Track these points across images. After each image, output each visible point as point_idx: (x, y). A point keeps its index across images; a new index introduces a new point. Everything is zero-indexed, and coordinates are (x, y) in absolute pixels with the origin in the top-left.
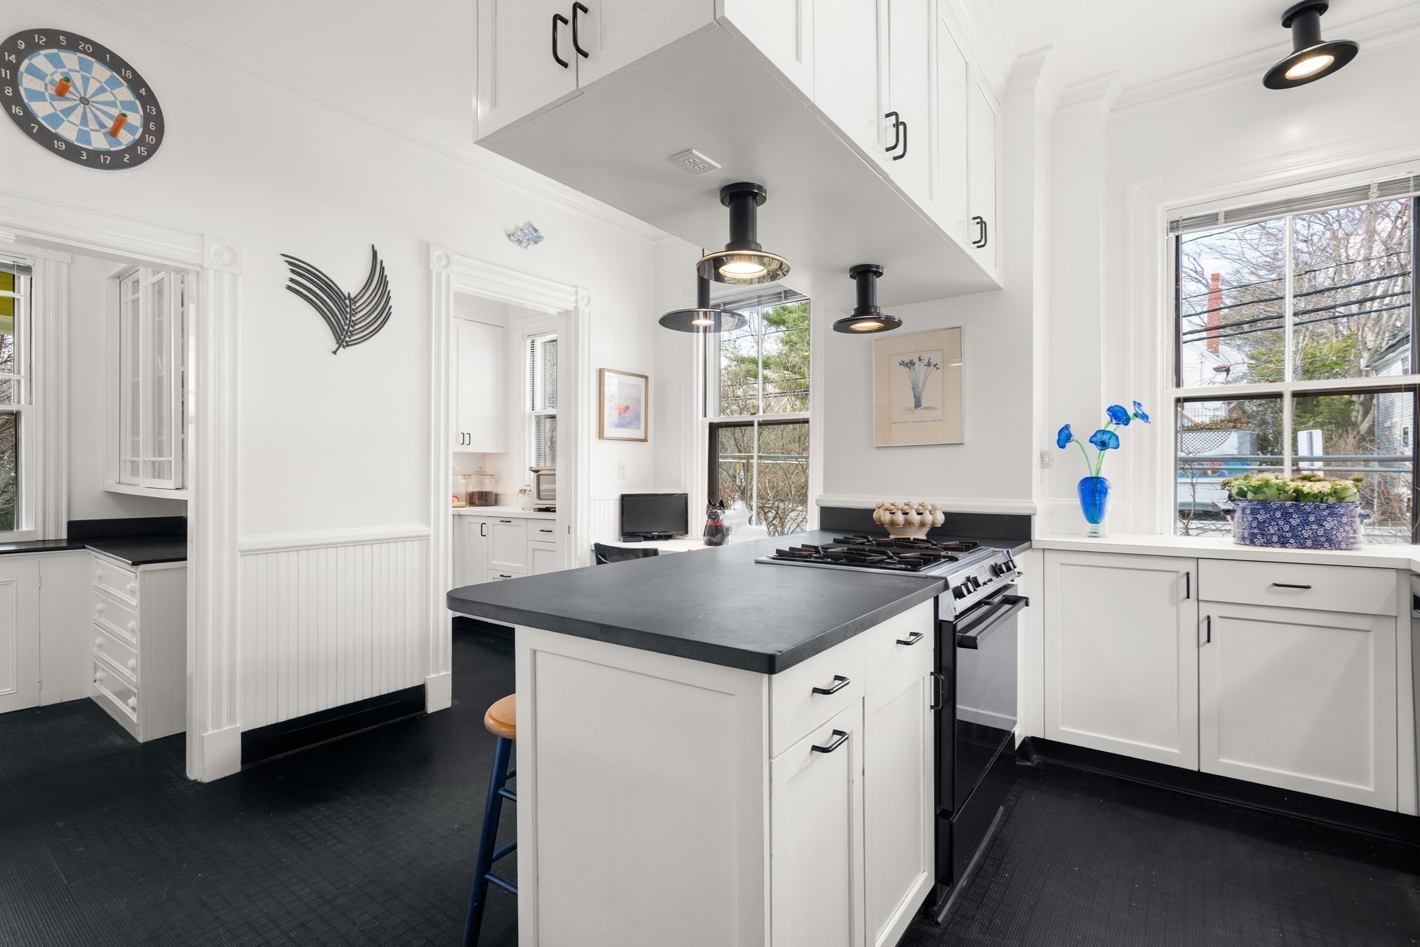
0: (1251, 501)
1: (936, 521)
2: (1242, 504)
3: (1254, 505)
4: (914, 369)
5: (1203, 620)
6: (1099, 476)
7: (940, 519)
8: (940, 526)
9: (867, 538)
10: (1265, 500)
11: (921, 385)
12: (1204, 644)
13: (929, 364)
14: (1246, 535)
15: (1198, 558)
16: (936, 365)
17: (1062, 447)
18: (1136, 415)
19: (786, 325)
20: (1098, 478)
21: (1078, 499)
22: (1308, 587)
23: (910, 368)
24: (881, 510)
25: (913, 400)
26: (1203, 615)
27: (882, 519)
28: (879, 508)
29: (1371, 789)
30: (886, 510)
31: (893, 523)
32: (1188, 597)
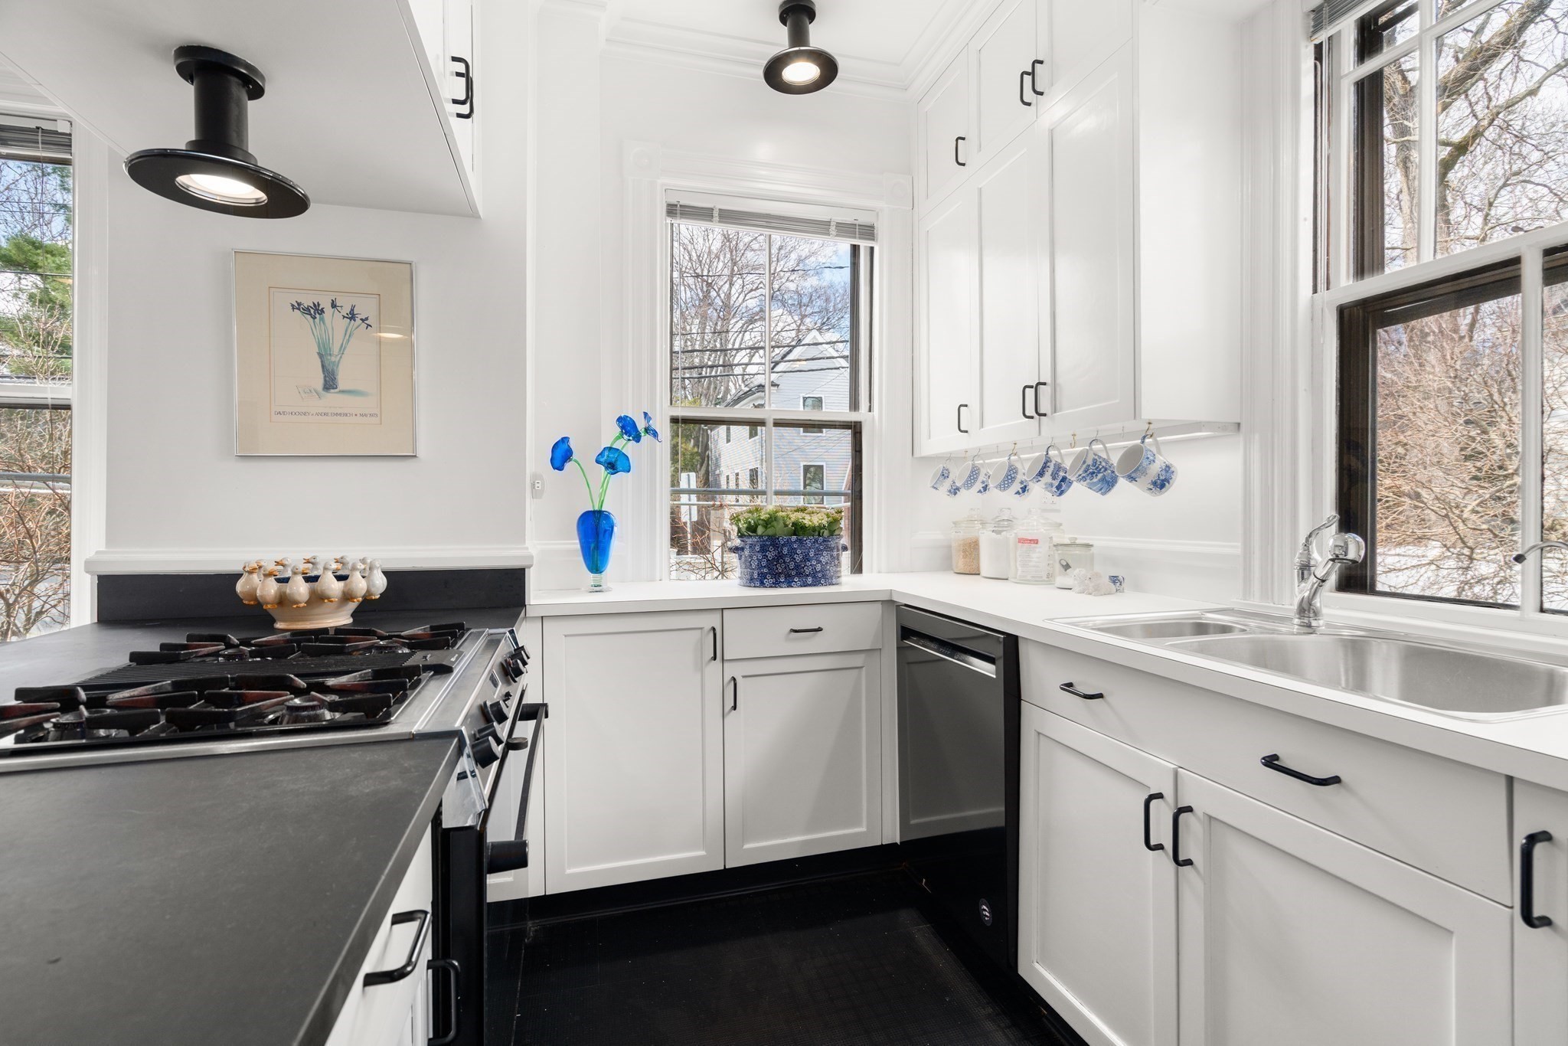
0: (761, 537)
1: (373, 590)
2: (749, 541)
3: (764, 541)
4: (322, 320)
5: (730, 682)
6: (603, 509)
7: (380, 583)
8: (378, 597)
9: (223, 639)
10: (774, 535)
11: (336, 350)
12: (730, 711)
13: (352, 316)
14: (756, 575)
15: (722, 609)
16: (367, 319)
17: (560, 468)
18: (647, 430)
19: (40, 271)
20: (600, 512)
21: (578, 541)
22: (819, 629)
23: (315, 318)
24: (255, 576)
25: (322, 376)
26: (727, 678)
27: (258, 593)
28: (251, 572)
29: (863, 829)
30: (270, 574)
31: (283, 601)
32: (715, 658)
